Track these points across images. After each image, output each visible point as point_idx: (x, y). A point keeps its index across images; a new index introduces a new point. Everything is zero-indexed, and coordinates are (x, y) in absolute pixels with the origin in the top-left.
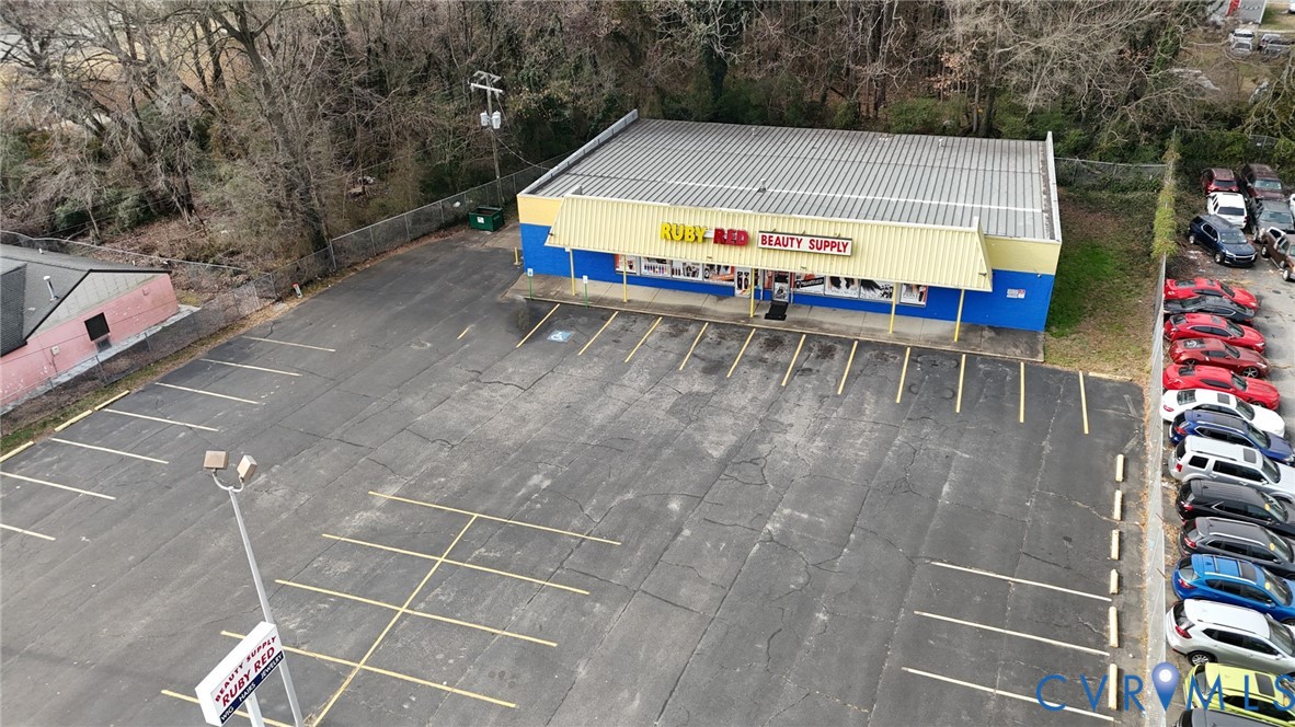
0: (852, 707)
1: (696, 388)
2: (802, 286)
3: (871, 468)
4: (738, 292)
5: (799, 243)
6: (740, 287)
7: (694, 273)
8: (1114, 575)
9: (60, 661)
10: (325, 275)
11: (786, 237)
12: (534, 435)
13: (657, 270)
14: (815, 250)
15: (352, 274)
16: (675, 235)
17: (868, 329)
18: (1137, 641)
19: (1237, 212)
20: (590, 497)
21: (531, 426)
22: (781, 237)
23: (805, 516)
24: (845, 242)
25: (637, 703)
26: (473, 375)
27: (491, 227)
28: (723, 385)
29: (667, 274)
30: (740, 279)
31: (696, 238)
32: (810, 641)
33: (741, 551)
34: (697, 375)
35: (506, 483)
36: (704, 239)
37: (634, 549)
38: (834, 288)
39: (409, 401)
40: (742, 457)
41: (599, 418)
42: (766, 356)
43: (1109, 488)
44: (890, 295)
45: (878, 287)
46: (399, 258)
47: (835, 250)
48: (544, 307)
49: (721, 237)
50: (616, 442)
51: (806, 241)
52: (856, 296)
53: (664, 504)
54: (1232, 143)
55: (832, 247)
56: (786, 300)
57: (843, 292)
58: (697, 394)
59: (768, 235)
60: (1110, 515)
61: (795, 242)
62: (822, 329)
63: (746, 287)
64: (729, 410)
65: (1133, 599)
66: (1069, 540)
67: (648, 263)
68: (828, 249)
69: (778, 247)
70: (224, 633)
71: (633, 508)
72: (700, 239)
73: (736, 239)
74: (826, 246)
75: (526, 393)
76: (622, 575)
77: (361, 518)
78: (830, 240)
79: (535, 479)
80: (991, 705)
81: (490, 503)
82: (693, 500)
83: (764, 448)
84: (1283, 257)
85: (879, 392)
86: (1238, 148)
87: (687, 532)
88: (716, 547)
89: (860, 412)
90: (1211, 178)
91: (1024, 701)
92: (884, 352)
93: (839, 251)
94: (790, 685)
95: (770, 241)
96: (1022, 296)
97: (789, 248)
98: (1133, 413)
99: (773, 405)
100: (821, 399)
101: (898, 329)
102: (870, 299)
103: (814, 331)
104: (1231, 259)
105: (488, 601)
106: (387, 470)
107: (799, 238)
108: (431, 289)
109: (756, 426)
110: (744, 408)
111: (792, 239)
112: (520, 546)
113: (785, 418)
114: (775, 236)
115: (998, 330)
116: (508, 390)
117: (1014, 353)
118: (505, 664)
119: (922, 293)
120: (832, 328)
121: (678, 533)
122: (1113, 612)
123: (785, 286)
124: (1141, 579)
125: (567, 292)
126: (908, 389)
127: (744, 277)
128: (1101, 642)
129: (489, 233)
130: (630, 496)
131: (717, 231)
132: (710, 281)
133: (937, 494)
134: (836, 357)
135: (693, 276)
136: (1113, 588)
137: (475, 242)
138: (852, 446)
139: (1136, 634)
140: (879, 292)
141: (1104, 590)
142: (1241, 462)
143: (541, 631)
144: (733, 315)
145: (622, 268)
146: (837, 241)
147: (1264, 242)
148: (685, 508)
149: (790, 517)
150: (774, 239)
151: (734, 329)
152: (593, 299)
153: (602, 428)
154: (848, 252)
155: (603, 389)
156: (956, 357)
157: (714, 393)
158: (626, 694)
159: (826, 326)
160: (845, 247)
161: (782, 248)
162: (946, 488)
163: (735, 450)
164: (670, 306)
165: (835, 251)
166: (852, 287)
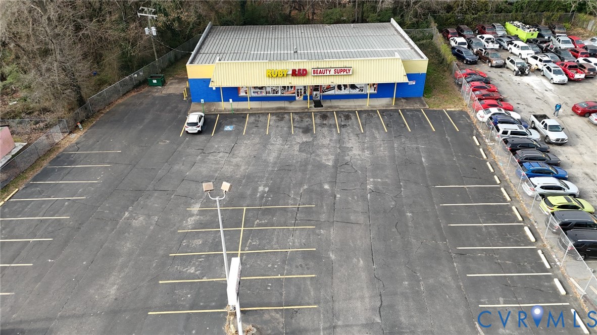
0: (440, 243)
1: (305, 140)
2: (326, 92)
3: (393, 158)
4: (297, 98)
5: (330, 71)
6: (298, 96)
7: (277, 92)
8: (496, 177)
9: (83, 315)
10: (88, 117)
12: (247, 171)
13: (259, 93)
14: (337, 74)
15: (102, 115)
16: (272, 75)
17: (358, 106)
18: (515, 197)
19: (464, 44)
20: (290, 191)
21: (243, 168)
22: (322, 70)
23: (380, 180)
24: (349, 69)
25: (361, 262)
26: (200, 151)
27: (161, 84)
28: (315, 137)
29: (264, 94)
30: (298, 92)
31: (283, 75)
32: (410, 224)
33: (364, 198)
34: (301, 135)
35: (249, 192)
36: (287, 74)
37: (322, 206)
38: (339, 91)
39: (176, 167)
40: (340, 164)
41: (271, 159)
42: (325, 122)
43: (477, 149)
45: (357, 88)
46: (122, 104)
48: (213, 117)
49: (295, 73)
50: (285, 167)
51: (333, 70)
52: (349, 93)
53: (322, 187)
54: (450, 18)
56: (319, 98)
57: (343, 92)
58: (307, 142)
59: (316, 70)
60: (483, 158)
62: (340, 108)
63: (301, 95)
64: (323, 146)
65: (506, 184)
66: (475, 169)
67: (255, 90)
69: (321, 74)
70: (160, 282)
71: (310, 191)
72: (285, 75)
73: (302, 73)
75: (231, 155)
76: (323, 217)
77: (191, 221)
78: (343, 69)
79: (261, 189)
80: (484, 229)
81: (248, 202)
82: (333, 183)
83: (348, 158)
84: (488, 58)
85: (377, 129)
86: (452, 20)
87: (338, 196)
88: (353, 198)
89: (375, 138)
90: (448, 32)
91: (493, 226)
92: (369, 114)
93: (347, 73)
94: (414, 241)
95: (317, 72)
96: (414, 83)
97: (325, 74)
98: (469, 121)
99: (340, 141)
100: (357, 135)
101: (371, 104)
102: (355, 93)
103: (338, 110)
104: (470, 61)
105: (275, 240)
106: (189, 198)
107: (330, 69)
108: (150, 117)
109: (339, 150)
110: (329, 144)
112: (273, 216)
113: (349, 145)
114: (319, 70)
115: (406, 98)
116: (221, 154)
117: (417, 106)
118: (300, 261)
119: (375, 88)
120: (344, 107)
121: (335, 197)
122: (502, 189)
123: (318, 92)
124: (505, 177)
125: (220, 109)
126: (387, 126)
127: (300, 91)
128: (505, 200)
129: (160, 87)
130: (305, 187)
131: (293, 70)
132: (284, 95)
133: (421, 163)
134: (353, 118)
136: (498, 182)
137: (157, 92)
138: (380, 151)
139: (514, 195)
140: (358, 90)
141: (495, 183)
142: (519, 130)
143: (305, 246)
144: (300, 108)
145: (242, 94)
146: (346, 69)
147: (477, 54)
148: (332, 187)
149: (374, 181)
150: (319, 71)
151: (303, 114)
152: (234, 110)
153: (275, 163)
154: (351, 73)
155: (264, 146)
156: (397, 111)
157: (313, 141)
158: (355, 260)
159: (341, 107)
160: (349, 71)
161: (322, 74)
162: (423, 160)
163: (336, 161)
164: (271, 108)
165: (345, 73)
166: (346, 89)
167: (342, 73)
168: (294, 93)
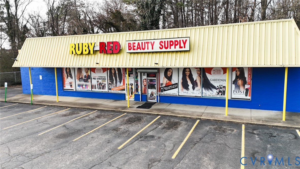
1: (32, 149)
2: (165, 90)
4: (127, 97)
5: (152, 45)
7: (103, 86)
11: (143, 42)
13: (84, 86)
14: (164, 49)
16: (78, 50)
17: (208, 114)
24: (184, 40)
28: (61, 147)
29: (89, 89)
31: (89, 51)
34: (48, 138)
36: (94, 51)
38: (185, 90)
42: (121, 127)
44: (224, 93)
45: (214, 87)
47: (178, 47)
51: (157, 43)
52: (200, 95)
55: (176, 45)
56: (155, 100)
57: (191, 93)
59: (132, 43)
61: (150, 45)
63: (132, 94)
68: (173, 47)
69: (139, 51)
72: (92, 52)
73: (113, 49)
74: (171, 45)
78: (173, 40)
85: (219, 158)
92: (222, 126)
93: (181, 47)
97: (146, 50)
100: (152, 163)
101: (232, 113)
102: (209, 97)
103: (168, 114)
107: (152, 41)
111: (148, 43)
114: (137, 42)
119: (247, 90)
123: (154, 91)
126: (252, 156)
127: (130, 87)
131: (101, 43)
132: (112, 91)
134: (180, 129)
135: (103, 89)
140: (215, 91)
151: (112, 113)
154: (187, 48)
160: (184, 44)
164: (79, 103)
166: (196, 88)
167: (173, 49)
168: (124, 90)
